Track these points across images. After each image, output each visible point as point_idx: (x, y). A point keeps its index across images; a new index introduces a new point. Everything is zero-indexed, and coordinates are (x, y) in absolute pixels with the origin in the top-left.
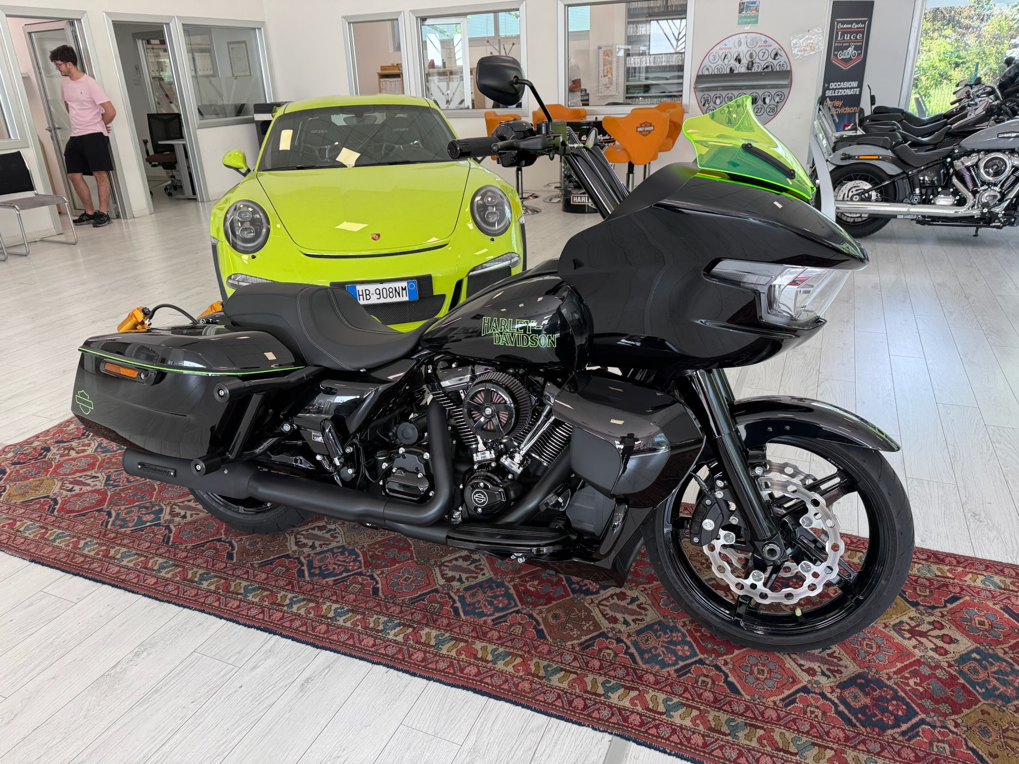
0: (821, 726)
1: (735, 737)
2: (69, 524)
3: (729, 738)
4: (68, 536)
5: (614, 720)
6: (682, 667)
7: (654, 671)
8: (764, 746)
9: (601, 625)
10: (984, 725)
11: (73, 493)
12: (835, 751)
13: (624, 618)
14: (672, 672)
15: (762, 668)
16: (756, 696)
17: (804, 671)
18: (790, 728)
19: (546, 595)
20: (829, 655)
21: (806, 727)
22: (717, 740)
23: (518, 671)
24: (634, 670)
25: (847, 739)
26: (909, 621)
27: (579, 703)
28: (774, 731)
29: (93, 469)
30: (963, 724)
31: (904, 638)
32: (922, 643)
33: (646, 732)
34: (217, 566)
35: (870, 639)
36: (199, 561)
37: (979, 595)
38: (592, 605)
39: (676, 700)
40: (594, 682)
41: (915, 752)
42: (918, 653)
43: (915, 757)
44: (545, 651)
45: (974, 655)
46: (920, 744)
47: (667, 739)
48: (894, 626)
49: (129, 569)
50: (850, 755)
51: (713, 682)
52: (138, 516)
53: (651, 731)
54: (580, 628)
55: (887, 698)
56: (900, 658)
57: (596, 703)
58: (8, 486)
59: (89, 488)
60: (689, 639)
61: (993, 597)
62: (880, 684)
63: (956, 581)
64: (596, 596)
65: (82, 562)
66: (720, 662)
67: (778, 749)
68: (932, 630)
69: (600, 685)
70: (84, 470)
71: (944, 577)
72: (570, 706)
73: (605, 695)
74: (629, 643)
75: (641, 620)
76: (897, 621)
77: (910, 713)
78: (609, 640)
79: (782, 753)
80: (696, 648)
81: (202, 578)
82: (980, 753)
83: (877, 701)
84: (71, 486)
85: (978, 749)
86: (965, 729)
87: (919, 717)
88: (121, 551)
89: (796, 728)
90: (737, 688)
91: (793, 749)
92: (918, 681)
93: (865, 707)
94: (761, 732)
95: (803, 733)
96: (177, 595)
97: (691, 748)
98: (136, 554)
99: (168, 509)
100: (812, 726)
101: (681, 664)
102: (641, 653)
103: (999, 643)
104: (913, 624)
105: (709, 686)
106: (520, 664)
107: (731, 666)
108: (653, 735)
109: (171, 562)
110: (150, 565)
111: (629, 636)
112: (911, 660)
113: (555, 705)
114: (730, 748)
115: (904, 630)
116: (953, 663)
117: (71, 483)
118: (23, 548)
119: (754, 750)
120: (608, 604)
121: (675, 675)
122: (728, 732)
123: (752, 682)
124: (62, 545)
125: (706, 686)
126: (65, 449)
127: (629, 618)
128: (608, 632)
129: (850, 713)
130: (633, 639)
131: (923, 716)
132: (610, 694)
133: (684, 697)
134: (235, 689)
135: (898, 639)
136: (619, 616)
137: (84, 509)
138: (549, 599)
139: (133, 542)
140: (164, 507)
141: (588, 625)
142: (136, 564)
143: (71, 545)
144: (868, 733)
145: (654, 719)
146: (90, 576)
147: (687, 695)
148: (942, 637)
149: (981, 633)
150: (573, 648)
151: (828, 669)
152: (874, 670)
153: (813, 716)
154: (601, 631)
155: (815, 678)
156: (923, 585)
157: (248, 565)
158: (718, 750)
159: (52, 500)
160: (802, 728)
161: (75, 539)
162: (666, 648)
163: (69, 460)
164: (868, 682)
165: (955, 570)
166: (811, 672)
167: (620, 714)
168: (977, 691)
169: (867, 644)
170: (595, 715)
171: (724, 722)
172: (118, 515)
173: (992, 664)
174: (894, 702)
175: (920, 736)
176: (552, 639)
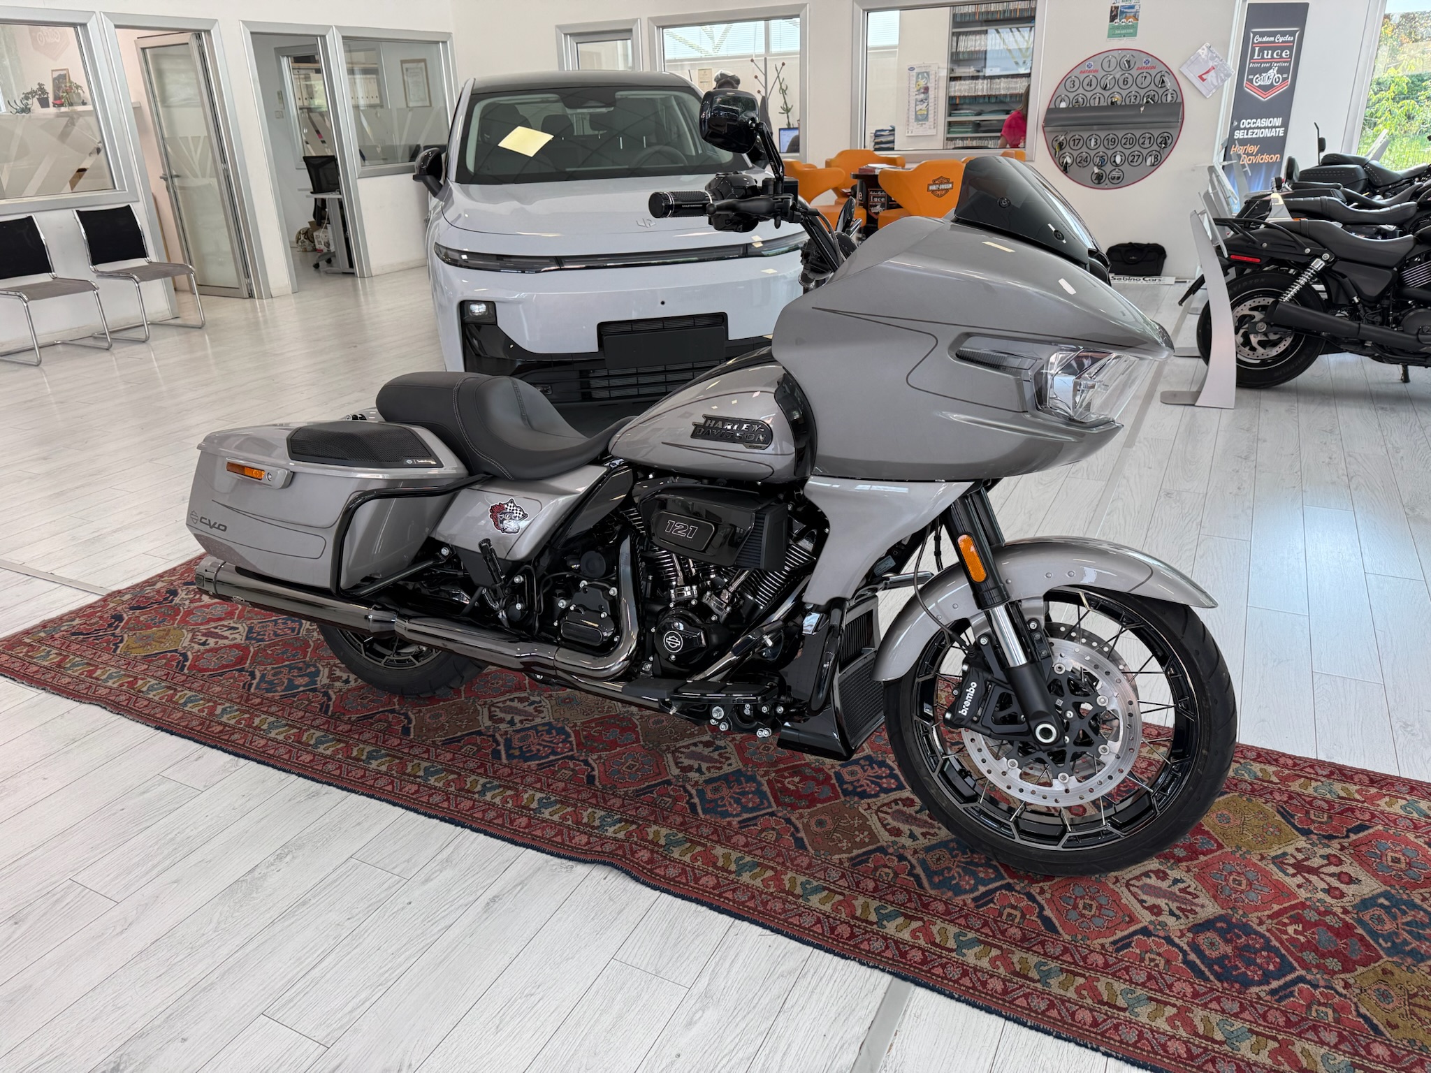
0: (1163, 978)
1: (1047, 984)
2: (203, 686)
3: (1039, 985)
4: (201, 699)
5: (888, 954)
6: (983, 893)
7: (945, 897)
8: (1082, 997)
9: (879, 837)
10: (1383, 987)
11: (207, 647)
12: (1178, 1008)
13: (910, 830)
14: (969, 901)
15: (1088, 902)
16: (1079, 937)
17: (1147, 908)
18: (1120, 978)
19: (808, 796)
20: (1181, 890)
21: (1142, 978)
22: (1021, 986)
23: (768, 886)
24: (919, 896)
25: (1196, 995)
26: (1296, 854)
27: (844, 930)
28: (1098, 980)
29: (231, 619)
30: (1357, 986)
31: (1287, 874)
32: (1310, 882)
33: (929, 971)
34: (389, 742)
35: (1239, 873)
36: (367, 736)
37: (1395, 824)
38: (869, 811)
39: (971, 935)
40: (866, 907)
41: (1287, 1017)
42: (1303, 894)
43: (1286, 1022)
44: (805, 864)
45: (1382, 900)
46: (1294, 1006)
47: (955, 982)
48: (1274, 858)
49: (279, 743)
50: (1198, 1015)
51: (1023, 916)
52: (289, 679)
53: (935, 971)
54: (851, 839)
55: (1254, 947)
56: (1276, 899)
57: (866, 932)
58: (126, 636)
59: (226, 642)
61: (1416, 827)
62: (1247, 929)
63: (1366, 804)
64: (874, 800)
65: (220, 732)
66: (1034, 890)
67: (1102, 1003)
68: (1326, 865)
69: (872, 910)
70: (220, 619)
71: (1349, 799)
72: (832, 933)
73: (879, 923)
74: (914, 862)
75: (935, 835)
76: (1279, 852)
77: (1285, 968)
78: (889, 856)
79: (1106, 1008)
80: (1003, 872)
81: (371, 757)
82: (1375, 1021)
83: (1240, 951)
84: (204, 639)
85: (1372, 1017)
86: (1358, 991)
87: (1297, 973)
88: (268, 721)
89: (1128, 978)
90: (1054, 925)
91: (1121, 1002)
92: (1300, 929)
93: (1225, 956)
94: (1081, 981)
95: (1137, 984)
96: (339, 776)
97: (987, 994)
98: (287, 725)
99: (327, 670)
100: (1150, 977)
101: (982, 889)
102: (930, 874)
103: (1415, 886)
104: (1300, 856)
105: (1017, 921)
106: (770, 878)
107: (1048, 896)
108: (938, 976)
109: (331, 737)
110: (304, 739)
111: (915, 852)
112: (1293, 903)
113: (813, 931)
114: (1038, 997)
115: (1288, 864)
116: (1350, 909)
117: (204, 635)
118: (147, 712)
119: (1069, 1002)
120: (890, 811)
121: (972, 905)
122: (1037, 977)
123: (1074, 919)
124: (195, 710)
125: (1013, 920)
126: (196, 593)
127: (918, 831)
128: (888, 846)
129: (1203, 963)
130: (921, 856)
131: (1301, 972)
132: (885, 923)
133: (982, 933)
134: (401, 906)
135: (1278, 875)
136: (905, 828)
137: (220, 668)
138: (812, 801)
139: (283, 709)
140: (321, 668)
141: (861, 836)
142: (287, 738)
143: (206, 710)
144: (1223, 988)
145: (940, 957)
146: (231, 749)
147: (985, 930)
148: (1339, 876)
149: (1394, 873)
150: (841, 863)
151: (1179, 908)
152: (1241, 912)
153: (1152, 964)
154: (879, 844)
155: (1160, 918)
156: (1320, 809)
157: (429, 742)
158: (1022, 999)
159: (181, 655)
160: (1136, 978)
161: (211, 704)
162: (963, 869)
163: (202, 606)
164: (1231, 926)
165: (1367, 791)
166: (1155, 910)
167: (898, 948)
168: (1380, 945)
169: (1234, 880)
170: (865, 946)
171: (1032, 966)
172: (263, 676)
173: (1404, 913)
174: (1264, 953)
175: (1294, 996)
176: (814, 850)
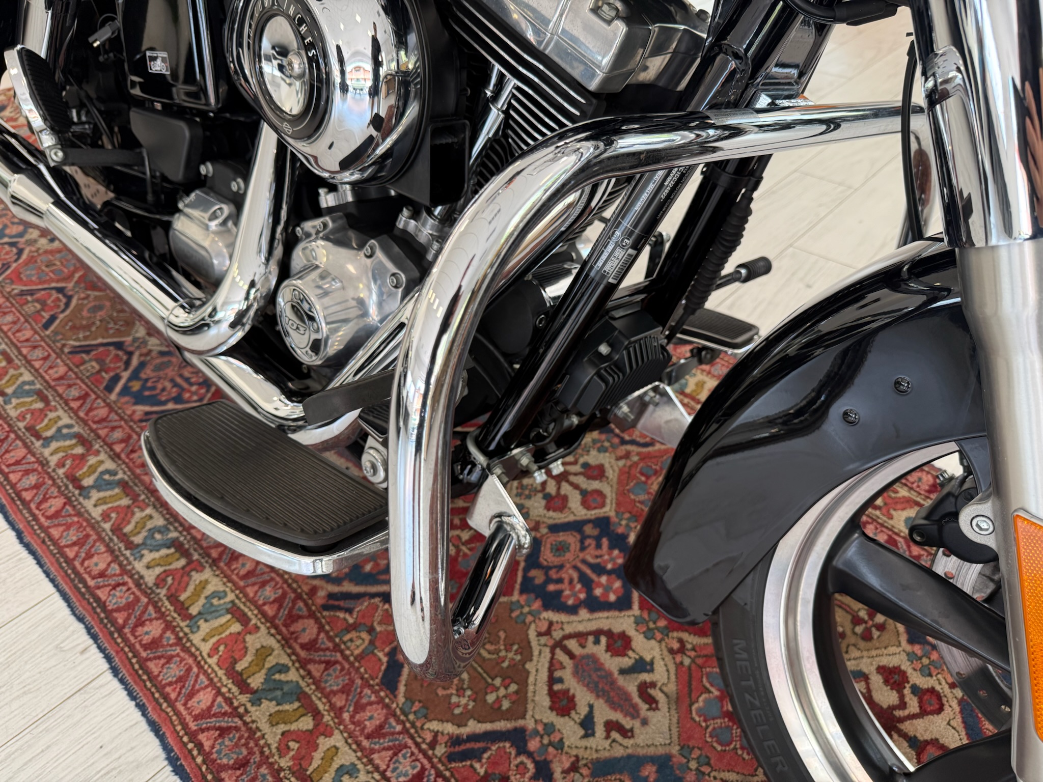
9: (530, 706)
13: (591, 707)
38: (543, 640)
64: (564, 619)
75: (626, 733)
78: (523, 758)
111: (574, 767)
120: (578, 651)
127: (603, 713)
128: (536, 732)
136: (583, 698)
141: (502, 692)
150: (433, 745)
154: (521, 723)
176: (407, 699)
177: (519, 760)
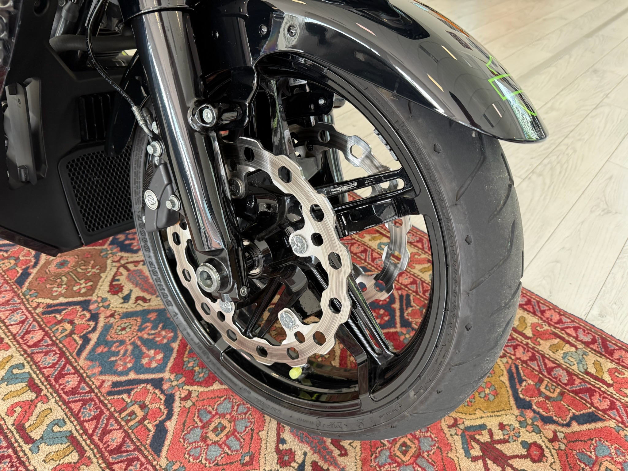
6: (128, 381)
7: (88, 373)
9: (96, 291)
13: (131, 291)
14: (107, 385)
15: (225, 422)
16: (176, 466)
17: (278, 452)
20: (334, 440)
26: (495, 430)
31: (467, 454)
35: (414, 436)
38: (114, 264)
39: (69, 427)
40: (7, 361)
48: (468, 428)
51: (143, 420)
54: (69, 286)
60: (175, 346)
63: (611, 389)
64: (130, 255)
66: (181, 393)
69: (7, 367)
71: (596, 378)
74: (101, 325)
75: (144, 300)
76: (479, 422)
78: (85, 312)
80: (172, 360)
90: (164, 441)
101: (132, 376)
102: (100, 342)
104: (499, 435)
105: (132, 423)
107: (188, 404)
111: (112, 315)
115: (478, 442)
120: (132, 269)
121: (106, 390)
123: (191, 440)
125: (127, 422)
128: (96, 302)
130: (112, 321)
132: (4, 385)
133: (82, 428)
135: (457, 453)
136: (128, 287)
141: (84, 285)
147: (90, 425)
150: (35, 308)
151: (314, 464)
154: (89, 298)
156: (557, 381)
162: (135, 347)
166: (285, 458)
169: (403, 445)
176: (27, 289)
177: (82, 313)
